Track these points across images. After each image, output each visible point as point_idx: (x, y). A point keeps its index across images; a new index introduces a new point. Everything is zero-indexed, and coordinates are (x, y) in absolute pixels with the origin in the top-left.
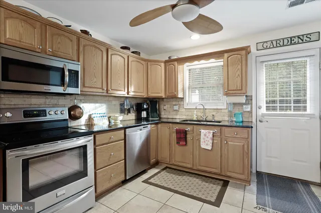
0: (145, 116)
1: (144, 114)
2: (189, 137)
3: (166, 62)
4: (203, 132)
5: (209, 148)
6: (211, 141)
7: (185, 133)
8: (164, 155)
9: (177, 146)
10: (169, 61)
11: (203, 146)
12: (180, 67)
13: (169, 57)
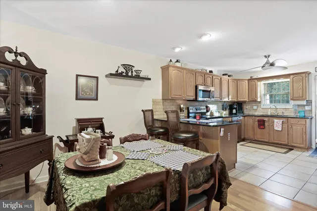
0: (235, 112)
1: (234, 111)
2: (266, 124)
3: (249, 80)
4: (276, 120)
5: (280, 129)
6: (281, 126)
7: (264, 121)
8: (250, 135)
9: (258, 129)
10: (251, 80)
11: (276, 128)
12: (259, 83)
13: (251, 77)
